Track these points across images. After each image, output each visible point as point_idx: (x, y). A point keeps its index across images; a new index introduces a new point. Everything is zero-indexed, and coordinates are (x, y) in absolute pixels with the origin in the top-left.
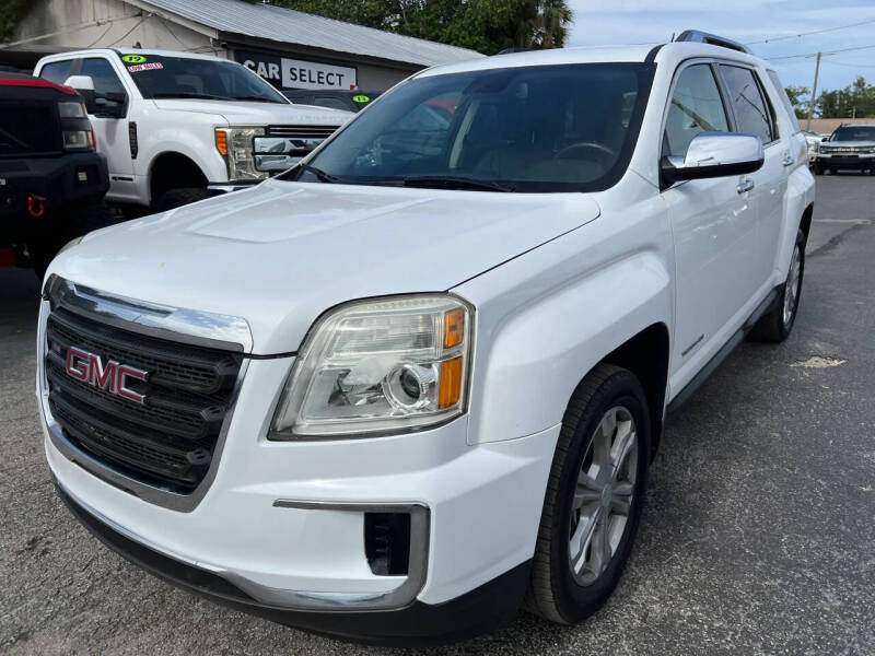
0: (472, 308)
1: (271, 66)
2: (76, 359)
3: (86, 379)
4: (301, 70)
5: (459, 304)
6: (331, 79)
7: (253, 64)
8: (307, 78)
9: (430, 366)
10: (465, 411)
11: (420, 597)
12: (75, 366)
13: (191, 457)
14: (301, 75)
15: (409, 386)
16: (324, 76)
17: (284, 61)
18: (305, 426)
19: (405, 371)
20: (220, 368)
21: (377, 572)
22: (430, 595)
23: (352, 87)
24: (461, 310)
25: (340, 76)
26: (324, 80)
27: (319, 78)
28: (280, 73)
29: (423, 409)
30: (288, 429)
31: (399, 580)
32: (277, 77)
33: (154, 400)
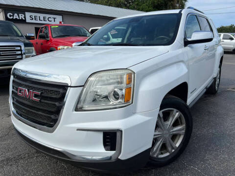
0: (134, 73)
1: (20, 15)
2: (20, 90)
3: (23, 96)
4: (35, 16)
5: (130, 72)
6: (50, 19)
7: (12, 14)
8: (38, 19)
9: (122, 90)
10: (132, 103)
11: (119, 158)
12: (20, 92)
13: (53, 117)
14: (35, 18)
15: (116, 96)
16: (47, 18)
17: (26, 13)
18: (86, 107)
19: (115, 91)
20: (61, 91)
21: (107, 150)
22: (122, 157)
23: (60, 22)
24: (131, 74)
25: (54, 18)
26: (47, 20)
27: (44, 19)
28: (25, 17)
29: (120, 102)
30: (81, 108)
31: (113, 152)
32: (24, 19)
33: (42, 101)
